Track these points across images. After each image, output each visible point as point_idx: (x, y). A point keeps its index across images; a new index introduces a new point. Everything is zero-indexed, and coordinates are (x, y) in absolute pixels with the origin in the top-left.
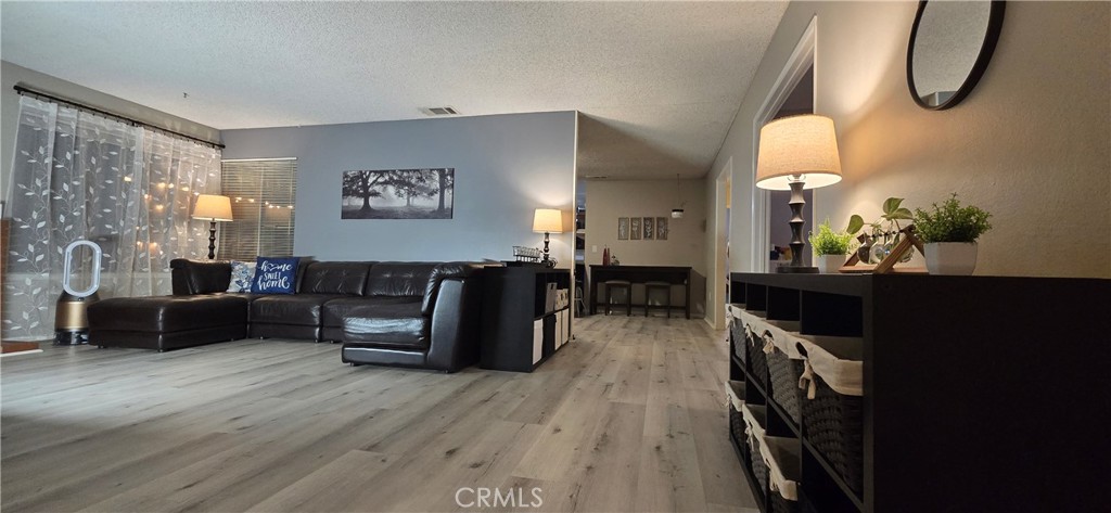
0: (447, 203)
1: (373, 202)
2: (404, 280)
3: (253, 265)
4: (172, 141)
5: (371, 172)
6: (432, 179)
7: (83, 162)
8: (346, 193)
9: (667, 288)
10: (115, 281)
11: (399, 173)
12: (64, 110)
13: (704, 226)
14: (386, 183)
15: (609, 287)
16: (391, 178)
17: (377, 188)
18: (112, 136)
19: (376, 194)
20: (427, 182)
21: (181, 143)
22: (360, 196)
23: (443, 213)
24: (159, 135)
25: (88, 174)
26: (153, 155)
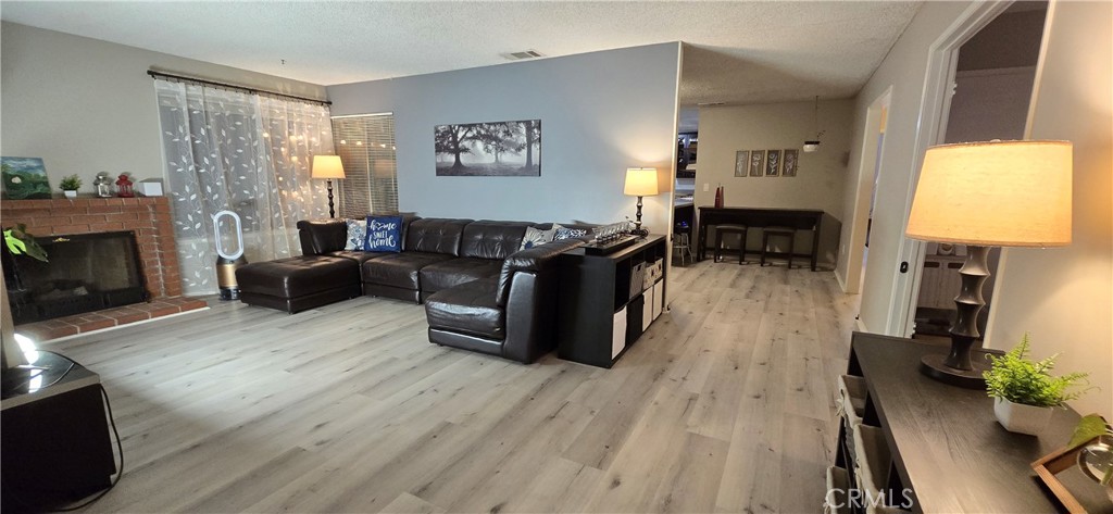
0: (535, 160)
1: (464, 158)
2: (495, 242)
3: (363, 223)
4: (285, 105)
5: (459, 126)
6: (518, 132)
7: (215, 135)
8: (439, 149)
9: (791, 236)
10: (259, 241)
11: (486, 127)
12: (191, 87)
13: (846, 159)
14: (474, 138)
15: (720, 232)
16: (479, 133)
17: (467, 144)
18: (235, 106)
19: (465, 150)
20: (514, 136)
21: (293, 105)
22: (451, 152)
23: (531, 170)
24: (273, 100)
25: (221, 147)
26: (271, 120)
